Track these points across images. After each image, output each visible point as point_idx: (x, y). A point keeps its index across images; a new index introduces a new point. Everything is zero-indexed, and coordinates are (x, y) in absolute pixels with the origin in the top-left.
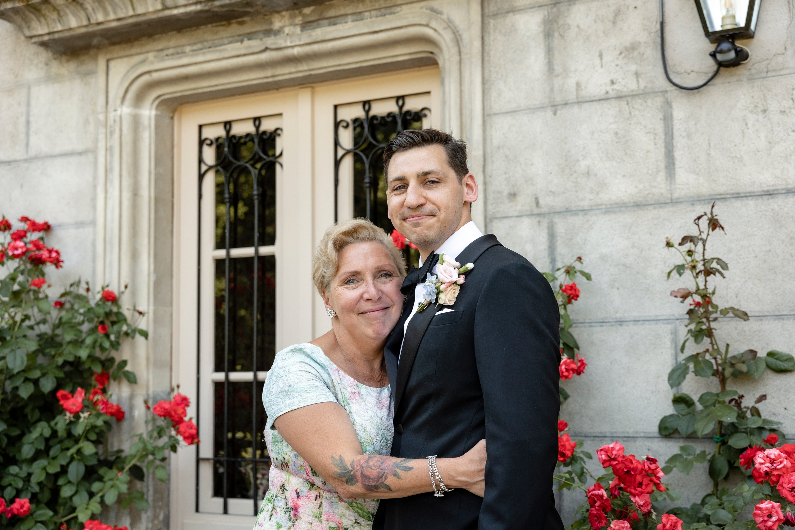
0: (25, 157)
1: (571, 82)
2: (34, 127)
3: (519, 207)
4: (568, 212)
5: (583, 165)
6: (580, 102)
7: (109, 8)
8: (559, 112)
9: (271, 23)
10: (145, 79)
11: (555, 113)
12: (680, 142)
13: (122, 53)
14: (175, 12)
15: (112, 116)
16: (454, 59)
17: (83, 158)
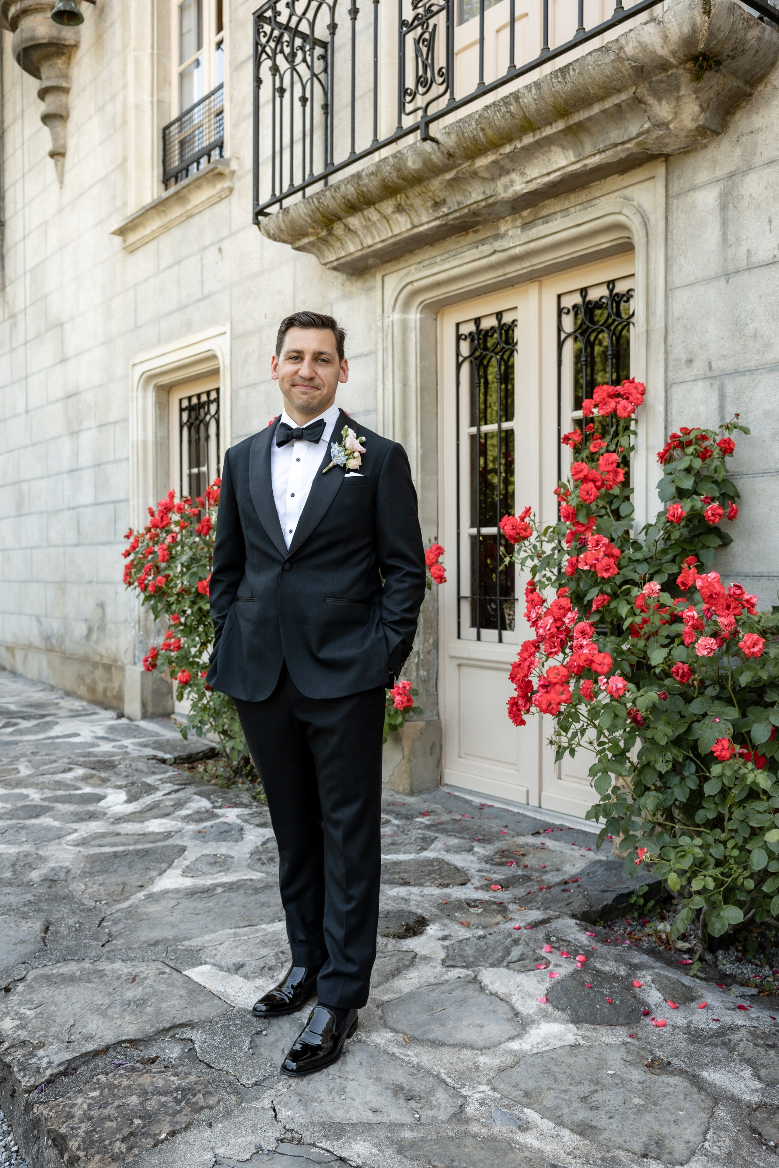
1: (743, 250)
3: (695, 372)
5: (751, 327)
6: (750, 268)
8: (731, 280)
9: (498, 228)
10: (409, 288)
11: (728, 282)
13: (392, 269)
14: (421, 229)
15: (386, 322)
16: (642, 241)
17: (368, 359)
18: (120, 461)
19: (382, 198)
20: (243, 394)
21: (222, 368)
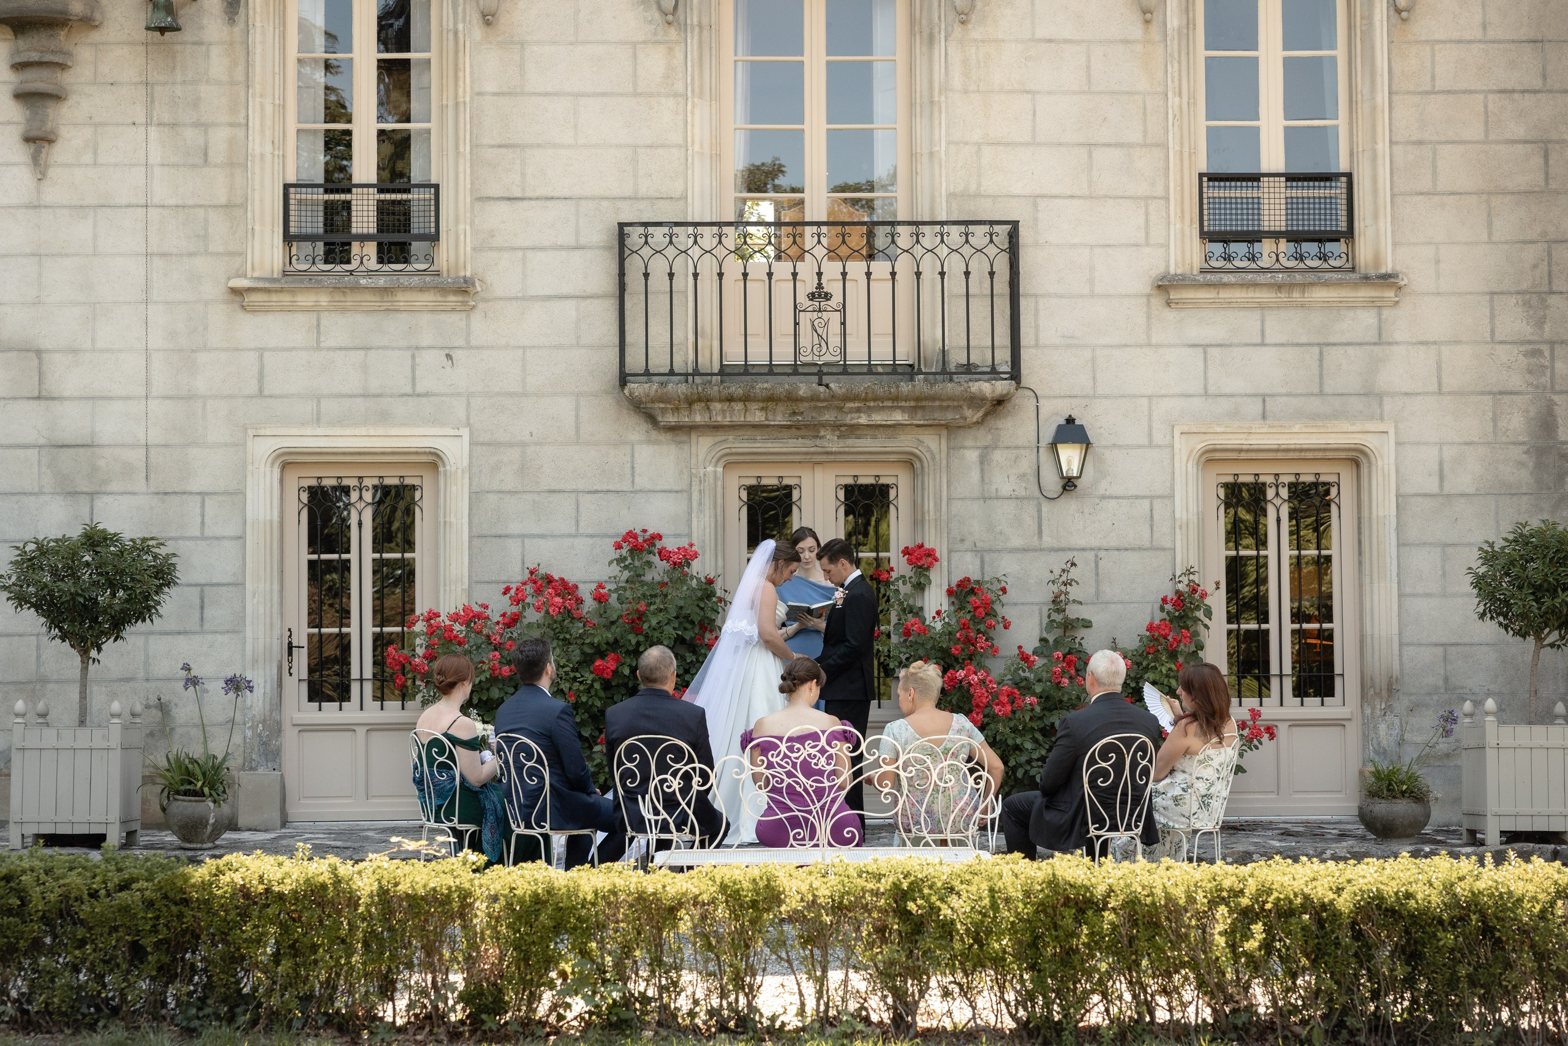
0: (631, 490)
1: (993, 488)
2: (637, 470)
3: (966, 547)
4: (990, 550)
5: (998, 528)
6: (997, 498)
7: (728, 415)
8: (986, 502)
12: (1045, 523)
13: (710, 435)
15: (702, 471)
16: (932, 468)
17: (679, 495)
18: (217, 538)
19: (759, 401)
20: (492, 498)
21: (453, 469)
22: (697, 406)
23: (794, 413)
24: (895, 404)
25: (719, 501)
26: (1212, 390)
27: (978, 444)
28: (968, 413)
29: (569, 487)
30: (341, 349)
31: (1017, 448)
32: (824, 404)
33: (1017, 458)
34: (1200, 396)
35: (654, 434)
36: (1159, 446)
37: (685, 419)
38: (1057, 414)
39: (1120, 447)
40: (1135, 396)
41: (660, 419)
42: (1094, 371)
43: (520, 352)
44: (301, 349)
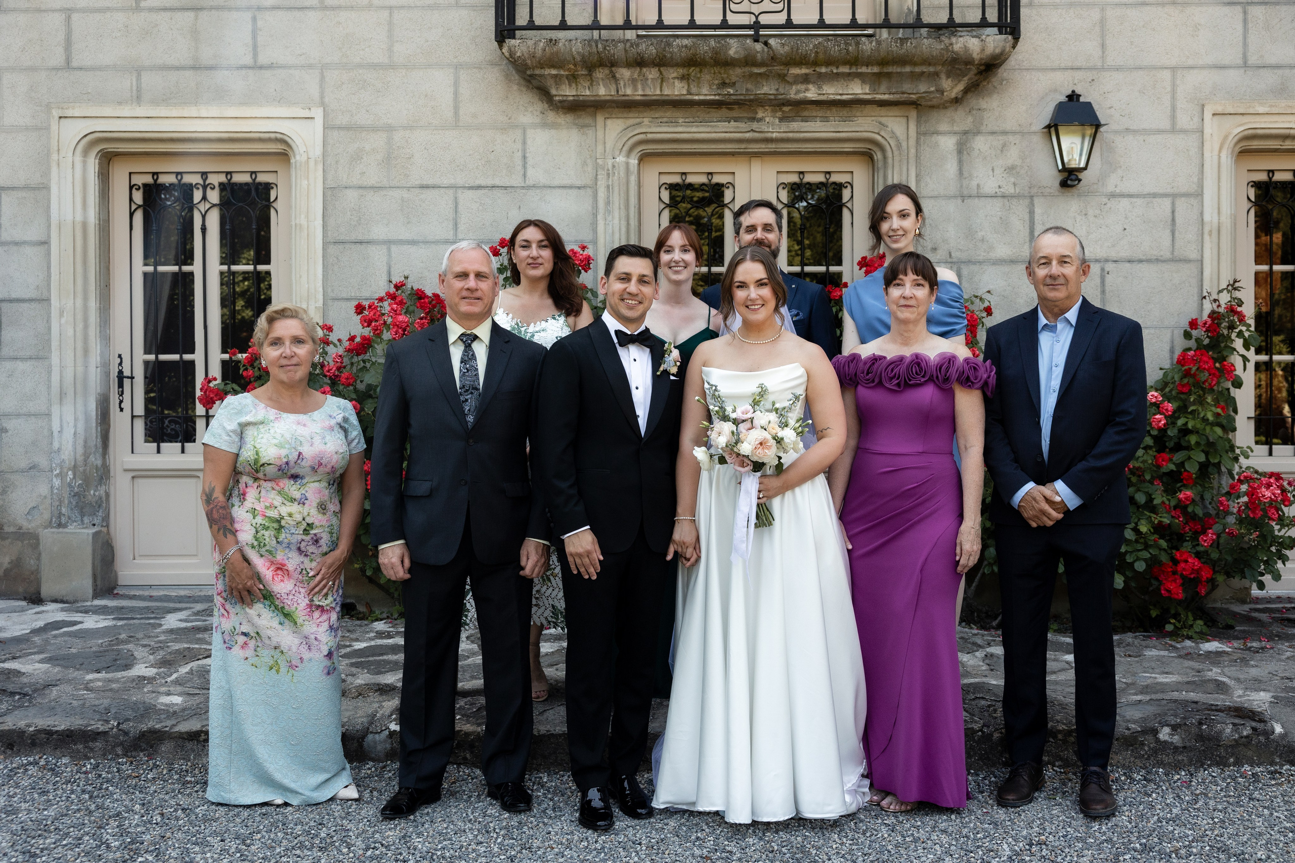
0: (523, 185)
1: (974, 183)
2: (530, 161)
4: (969, 262)
5: (980, 234)
6: (979, 196)
7: (639, 86)
8: (965, 201)
9: (757, 113)
10: (642, 137)
11: (963, 201)
12: (1037, 227)
13: (620, 115)
14: (696, 98)
15: (610, 162)
16: (897, 158)
17: (582, 192)
18: (16, 244)
19: (677, 65)
20: (352, 195)
21: (304, 158)
22: (600, 74)
23: (724, 84)
24: (854, 70)
25: (633, 200)
26: (1253, 60)
27: (956, 128)
28: (946, 83)
29: (446, 182)
30: (165, 9)
31: (1005, 133)
32: (762, 70)
33: (1004, 145)
34: (1238, 67)
35: (551, 116)
36: (1184, 131)
37: (585, 92)
38: (1055, 90)
39: (1135, 132)
40: (1155, 68)
41: (553, 92)
42: (1103, 36)
43: (386, 13)
44: (117, 10)
